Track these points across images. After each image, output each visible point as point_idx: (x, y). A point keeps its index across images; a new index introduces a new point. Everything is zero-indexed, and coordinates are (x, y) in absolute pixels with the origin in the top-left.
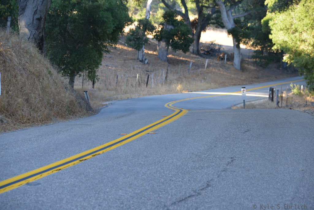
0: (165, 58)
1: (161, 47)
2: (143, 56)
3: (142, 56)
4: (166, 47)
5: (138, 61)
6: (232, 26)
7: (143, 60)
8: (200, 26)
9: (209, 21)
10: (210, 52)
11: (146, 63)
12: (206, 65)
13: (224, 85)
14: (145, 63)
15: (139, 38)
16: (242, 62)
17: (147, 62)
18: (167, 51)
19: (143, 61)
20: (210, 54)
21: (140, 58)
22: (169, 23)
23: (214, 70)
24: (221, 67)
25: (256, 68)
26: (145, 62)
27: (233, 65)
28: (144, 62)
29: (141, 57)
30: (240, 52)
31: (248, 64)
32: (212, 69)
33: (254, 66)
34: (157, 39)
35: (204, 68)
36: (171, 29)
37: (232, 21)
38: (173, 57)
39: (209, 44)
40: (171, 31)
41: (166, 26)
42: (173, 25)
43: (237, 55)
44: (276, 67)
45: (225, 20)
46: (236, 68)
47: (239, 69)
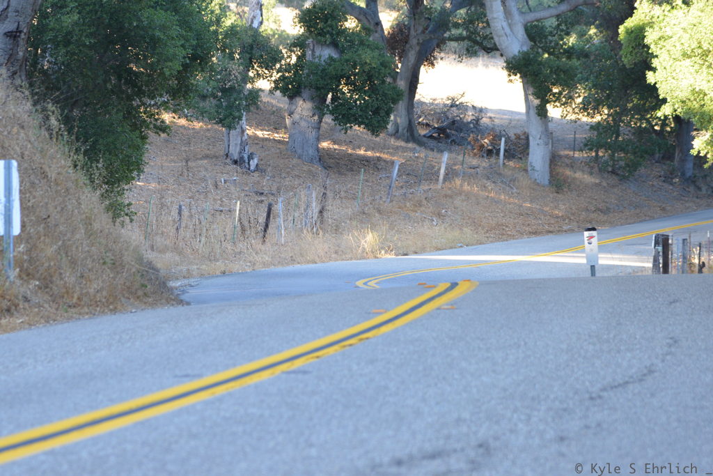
0: (311, 152)
1: (296, 116)
2: (243, 144)
3: (241, 145)
4: (314, 115)
5: (228, 161)
6: (522, 46)
7: (242, 158)
8: (418, 48)
9: (445, 32)
10: (448, 131)
11: (252, 168)
12: (442, 171)
13: (503, 234)
14: (249, 169)
15: (232, 89)
16: (554, 160)
17: (257, 165)
18: (319, 129)
19: (244, 161)
20: (448, 136)
21: (235, 152)
22: (323, 39)
23: (466, 187)
24: (488, 178)
25: (597, 181)
26: (249, 163)
27: (526, 170)
28: (247, 165)
29: (238, 149)
30: (546, 129)
31: (572, 166)
32: (461, 186)
33: (591, 174)
34: (284, 91)
35: (437, 180)
36: (331, 58)
37: (521, 32)
38: (336, 147)
39: (445, 105)
40: (330, 65)
41: (313, 51)
42: (335, 45)
43: (540, 139)
44: (660, 177)
45: (500, 27)
46: (538, 181)
47: (547, 182)
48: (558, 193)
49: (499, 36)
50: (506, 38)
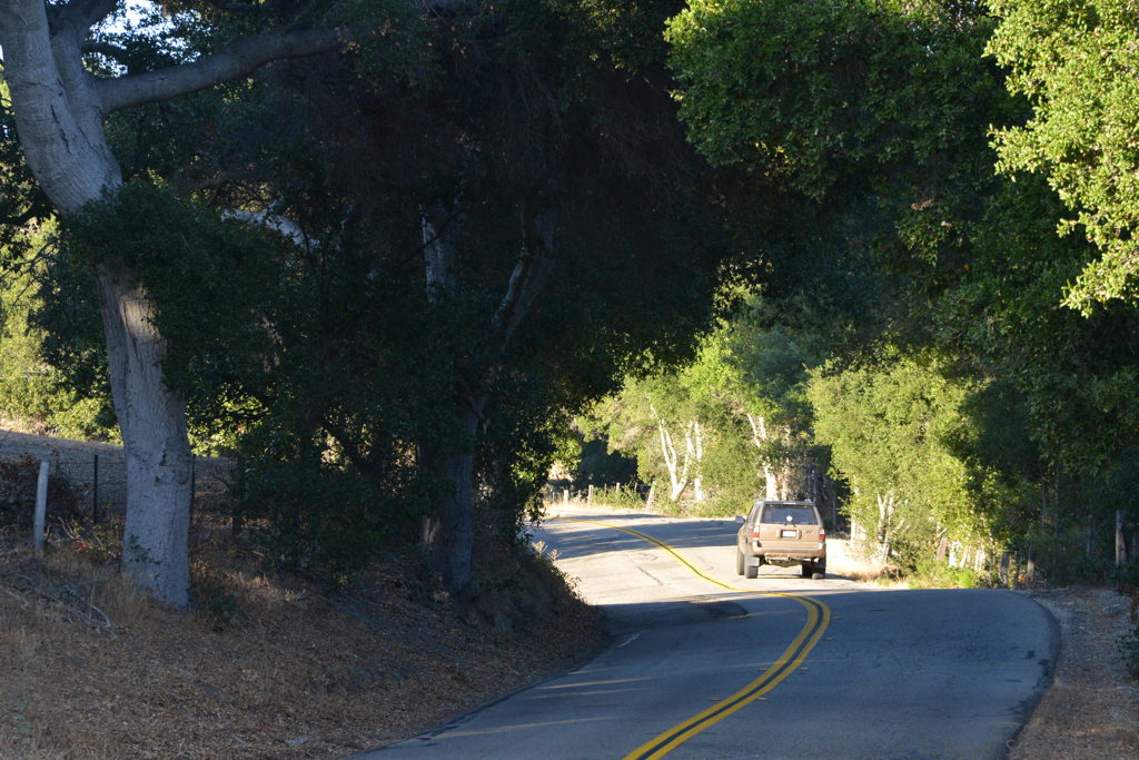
24: (22, 586)
43: (163, 463)
44: (398, 585)
45: (45, 114)
46: (155, 595)
47: (181, 598)
48: (218, 630)
49: (42, 142)
50: (63, 146)
